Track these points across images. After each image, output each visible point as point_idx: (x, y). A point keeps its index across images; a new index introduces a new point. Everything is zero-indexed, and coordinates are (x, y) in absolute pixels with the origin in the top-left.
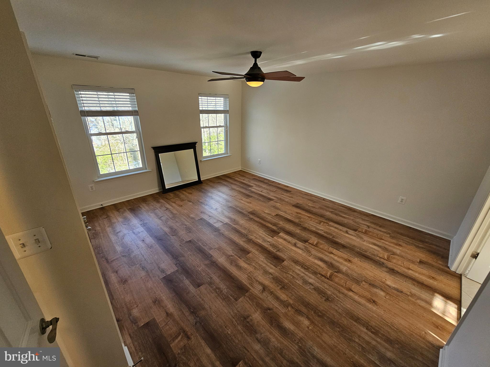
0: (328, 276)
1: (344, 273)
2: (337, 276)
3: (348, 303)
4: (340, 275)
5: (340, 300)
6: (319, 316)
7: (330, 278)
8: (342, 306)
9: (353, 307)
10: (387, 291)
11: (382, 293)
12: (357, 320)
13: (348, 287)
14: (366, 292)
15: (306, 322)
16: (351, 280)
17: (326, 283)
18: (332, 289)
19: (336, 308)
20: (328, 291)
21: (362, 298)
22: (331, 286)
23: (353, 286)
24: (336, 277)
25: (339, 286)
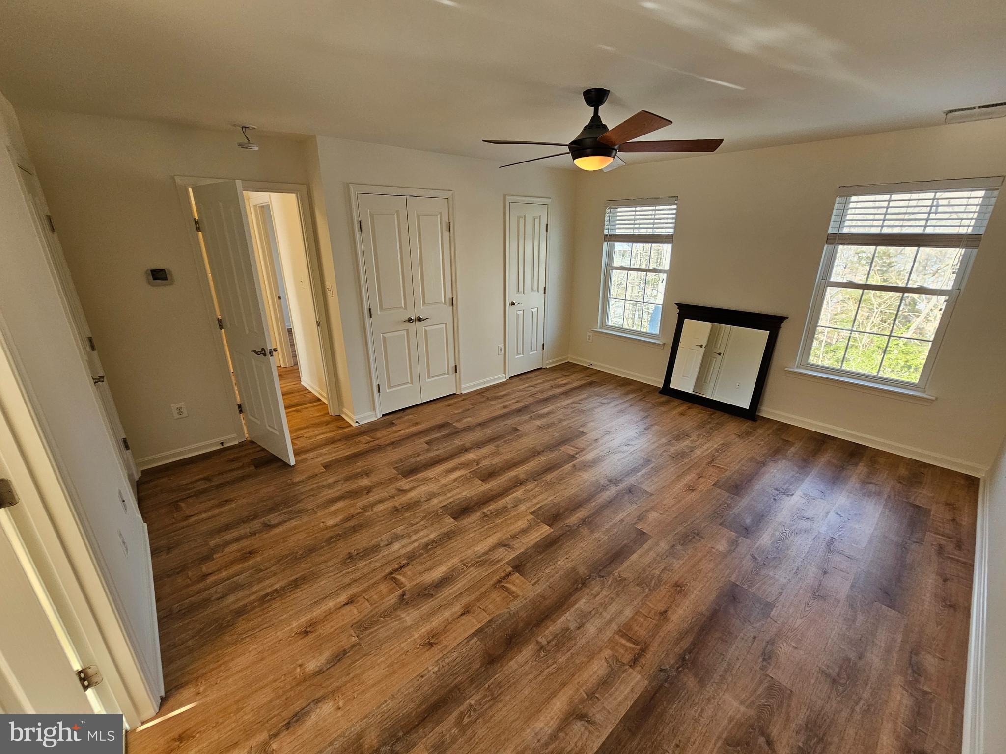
0: (398, 577)
1: (395, 610)
2: (391, 591)
3: (328, 584)
4: (393, 599)
5: (338, 575)
6: (331, 538)
7: (390, 577)
8: (328, 573)
9: (317, 588)
10: (310, 686)
11: (312, 666)
12: (296, 584)
13: (358, 601)
14: (332, 630)
15: (330, 522)
16: (373, 616)
17: (381, 566)
18: (366, 571)
19: (330, 564)
20: (364, 563)
21: (324, 614)
22: (372, 572)
23: (355, 611)
24: (390, 589)
25: (366, 585)
